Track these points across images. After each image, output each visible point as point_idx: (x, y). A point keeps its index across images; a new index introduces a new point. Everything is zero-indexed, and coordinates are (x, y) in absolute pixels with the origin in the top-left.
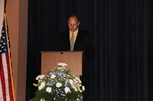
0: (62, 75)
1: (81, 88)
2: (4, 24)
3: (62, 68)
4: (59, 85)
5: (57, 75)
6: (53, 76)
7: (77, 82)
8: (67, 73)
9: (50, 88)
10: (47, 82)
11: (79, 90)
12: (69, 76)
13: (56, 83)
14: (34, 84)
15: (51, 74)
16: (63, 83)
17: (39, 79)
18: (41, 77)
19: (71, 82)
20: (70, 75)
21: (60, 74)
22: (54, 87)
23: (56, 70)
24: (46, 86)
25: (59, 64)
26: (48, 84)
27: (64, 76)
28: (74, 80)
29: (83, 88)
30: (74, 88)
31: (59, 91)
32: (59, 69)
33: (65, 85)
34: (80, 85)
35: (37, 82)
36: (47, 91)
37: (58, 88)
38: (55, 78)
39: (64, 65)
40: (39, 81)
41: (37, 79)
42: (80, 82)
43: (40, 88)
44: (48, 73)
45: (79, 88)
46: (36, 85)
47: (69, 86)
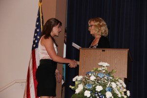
0: (103, 77)
1: (125, 93)
2: (39, 14)
3: (103, 68)
4: (99, 88)
5: (97, 77)
6: (93, 78)
7: (121, 86)
8: (109, 74)
9: (89, 92)
10: (85, 85)
11: (124, 95)
12: (111, 78)
13: (96, 86)
14: (70, 86)
15: (90, 75)
16: (104, 86)
17: (77, 80)
18: (79, 78)
19: (114, 85)
20: (113, 77)
21: (101, 76)
22: (93, 91)
23: (96, 71)
24: (84, 90)
25: (100, 64)
26: (87, 87)
27: (106, 78)
28: (117, 83)
29: (128, 93)
30: (117, 92)
31: (99, 96)
32: (100, 69)
33: (107, 89)
34: (125, 90)
35: (73, 84)
36: (85, 95)
37: (98, 92)
38: (95, 80)
39: (105, 64)
40: (76, 83)
41: (74, 80)
42: (125, 86)
43: (77, 91)
44: (87, 74)
45: (123, 93)
46: (73, 87)
47: (111, 90)
